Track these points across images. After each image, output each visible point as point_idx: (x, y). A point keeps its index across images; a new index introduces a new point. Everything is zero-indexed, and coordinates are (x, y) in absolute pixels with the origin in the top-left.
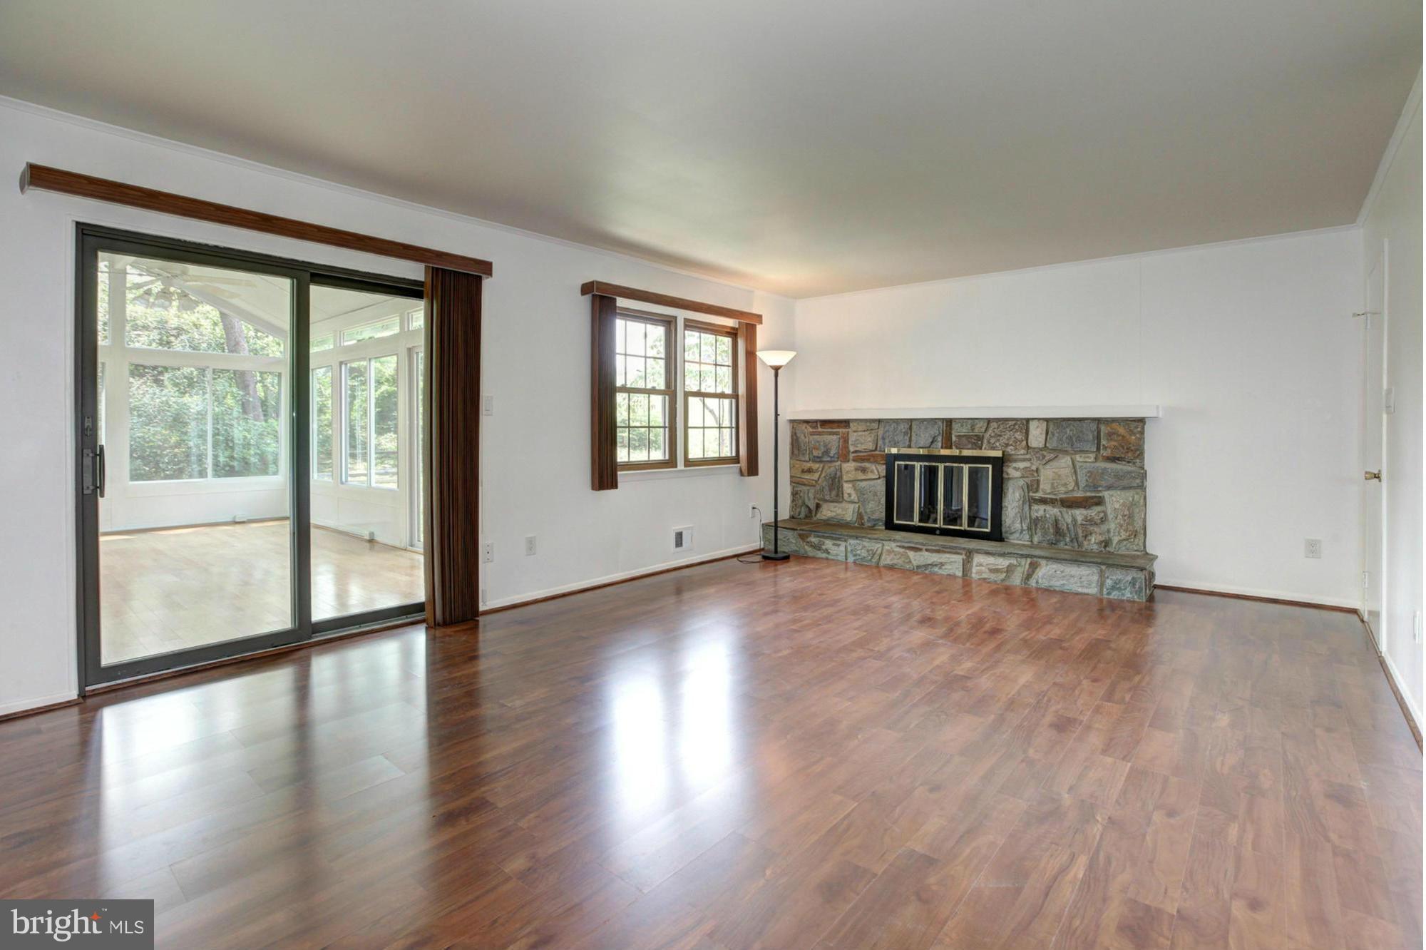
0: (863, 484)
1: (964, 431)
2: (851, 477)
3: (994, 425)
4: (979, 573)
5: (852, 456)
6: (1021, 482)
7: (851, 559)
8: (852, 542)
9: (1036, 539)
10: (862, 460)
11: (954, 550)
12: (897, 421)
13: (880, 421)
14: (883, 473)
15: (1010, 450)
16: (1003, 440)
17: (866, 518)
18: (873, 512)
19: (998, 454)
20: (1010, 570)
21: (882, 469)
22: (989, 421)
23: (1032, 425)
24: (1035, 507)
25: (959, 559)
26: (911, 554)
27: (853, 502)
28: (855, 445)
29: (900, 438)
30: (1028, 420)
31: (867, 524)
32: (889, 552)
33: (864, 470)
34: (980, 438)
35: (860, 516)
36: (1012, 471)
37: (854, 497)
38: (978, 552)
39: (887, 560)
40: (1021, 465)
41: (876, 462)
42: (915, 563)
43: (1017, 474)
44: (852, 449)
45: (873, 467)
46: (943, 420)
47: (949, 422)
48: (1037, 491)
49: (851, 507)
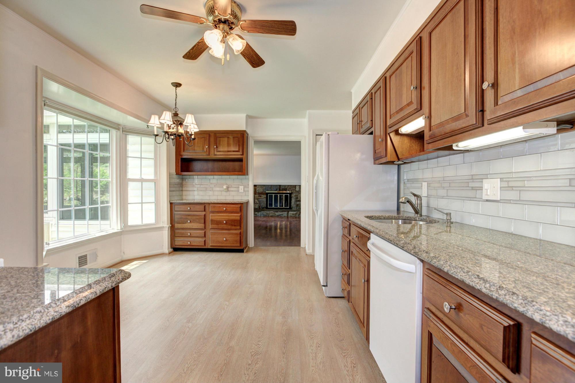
0: (260, 199)
1: (283, 188)
2: (257, 198)
3: (289, 186)
4: (290, 215)
5: (257, 193)
6: (295, 198)
7: (262, 215)
8: (263, 212)
9: (297, 208)
10: (260, 194)
11: (285, 211)
12: (268, 185)
13: (264, 185)
14: (266, 197)
15: (292, 191)
16: (291, 189)
17: (261, 207)
18: (263, 206)
19: (291, 192)
20: (296, 214)
21: (265, 196)
22: (288, 185)
23: (297, 186)
24: (297, 202)
25: (286, 213)
26: (276, 213)
27: (257, 204)
28: (258, 191)
29: (269, 189)
30: (296, 185)
31: (261, 208)
32: (271, 213)
33: (260, 196)
34: (286, 189)
35: (259, 207)
36: (293, 195)
37: (258, 202)
38: (290, 211)
39: (271, 215)
40: (295, 194)
41: (263, 194)
42: (277, 215)
43: (294, 196)
44: (257, 192)
45: (263, 196)
46: (279, 185)
47: (280, 186)
48: (297, 199)
49: (257, 205)
